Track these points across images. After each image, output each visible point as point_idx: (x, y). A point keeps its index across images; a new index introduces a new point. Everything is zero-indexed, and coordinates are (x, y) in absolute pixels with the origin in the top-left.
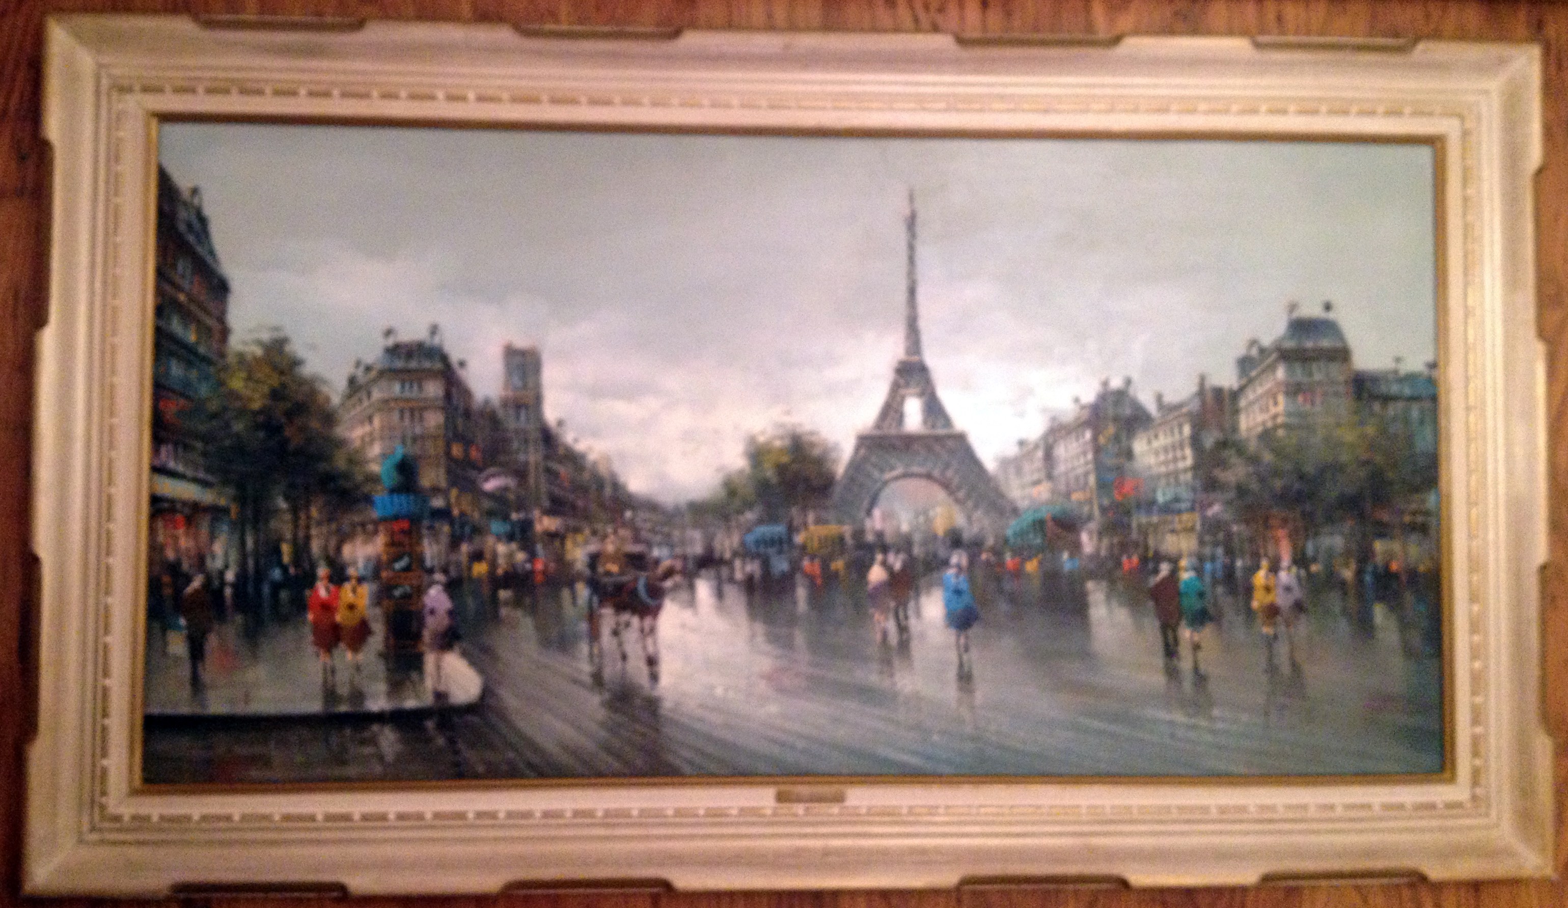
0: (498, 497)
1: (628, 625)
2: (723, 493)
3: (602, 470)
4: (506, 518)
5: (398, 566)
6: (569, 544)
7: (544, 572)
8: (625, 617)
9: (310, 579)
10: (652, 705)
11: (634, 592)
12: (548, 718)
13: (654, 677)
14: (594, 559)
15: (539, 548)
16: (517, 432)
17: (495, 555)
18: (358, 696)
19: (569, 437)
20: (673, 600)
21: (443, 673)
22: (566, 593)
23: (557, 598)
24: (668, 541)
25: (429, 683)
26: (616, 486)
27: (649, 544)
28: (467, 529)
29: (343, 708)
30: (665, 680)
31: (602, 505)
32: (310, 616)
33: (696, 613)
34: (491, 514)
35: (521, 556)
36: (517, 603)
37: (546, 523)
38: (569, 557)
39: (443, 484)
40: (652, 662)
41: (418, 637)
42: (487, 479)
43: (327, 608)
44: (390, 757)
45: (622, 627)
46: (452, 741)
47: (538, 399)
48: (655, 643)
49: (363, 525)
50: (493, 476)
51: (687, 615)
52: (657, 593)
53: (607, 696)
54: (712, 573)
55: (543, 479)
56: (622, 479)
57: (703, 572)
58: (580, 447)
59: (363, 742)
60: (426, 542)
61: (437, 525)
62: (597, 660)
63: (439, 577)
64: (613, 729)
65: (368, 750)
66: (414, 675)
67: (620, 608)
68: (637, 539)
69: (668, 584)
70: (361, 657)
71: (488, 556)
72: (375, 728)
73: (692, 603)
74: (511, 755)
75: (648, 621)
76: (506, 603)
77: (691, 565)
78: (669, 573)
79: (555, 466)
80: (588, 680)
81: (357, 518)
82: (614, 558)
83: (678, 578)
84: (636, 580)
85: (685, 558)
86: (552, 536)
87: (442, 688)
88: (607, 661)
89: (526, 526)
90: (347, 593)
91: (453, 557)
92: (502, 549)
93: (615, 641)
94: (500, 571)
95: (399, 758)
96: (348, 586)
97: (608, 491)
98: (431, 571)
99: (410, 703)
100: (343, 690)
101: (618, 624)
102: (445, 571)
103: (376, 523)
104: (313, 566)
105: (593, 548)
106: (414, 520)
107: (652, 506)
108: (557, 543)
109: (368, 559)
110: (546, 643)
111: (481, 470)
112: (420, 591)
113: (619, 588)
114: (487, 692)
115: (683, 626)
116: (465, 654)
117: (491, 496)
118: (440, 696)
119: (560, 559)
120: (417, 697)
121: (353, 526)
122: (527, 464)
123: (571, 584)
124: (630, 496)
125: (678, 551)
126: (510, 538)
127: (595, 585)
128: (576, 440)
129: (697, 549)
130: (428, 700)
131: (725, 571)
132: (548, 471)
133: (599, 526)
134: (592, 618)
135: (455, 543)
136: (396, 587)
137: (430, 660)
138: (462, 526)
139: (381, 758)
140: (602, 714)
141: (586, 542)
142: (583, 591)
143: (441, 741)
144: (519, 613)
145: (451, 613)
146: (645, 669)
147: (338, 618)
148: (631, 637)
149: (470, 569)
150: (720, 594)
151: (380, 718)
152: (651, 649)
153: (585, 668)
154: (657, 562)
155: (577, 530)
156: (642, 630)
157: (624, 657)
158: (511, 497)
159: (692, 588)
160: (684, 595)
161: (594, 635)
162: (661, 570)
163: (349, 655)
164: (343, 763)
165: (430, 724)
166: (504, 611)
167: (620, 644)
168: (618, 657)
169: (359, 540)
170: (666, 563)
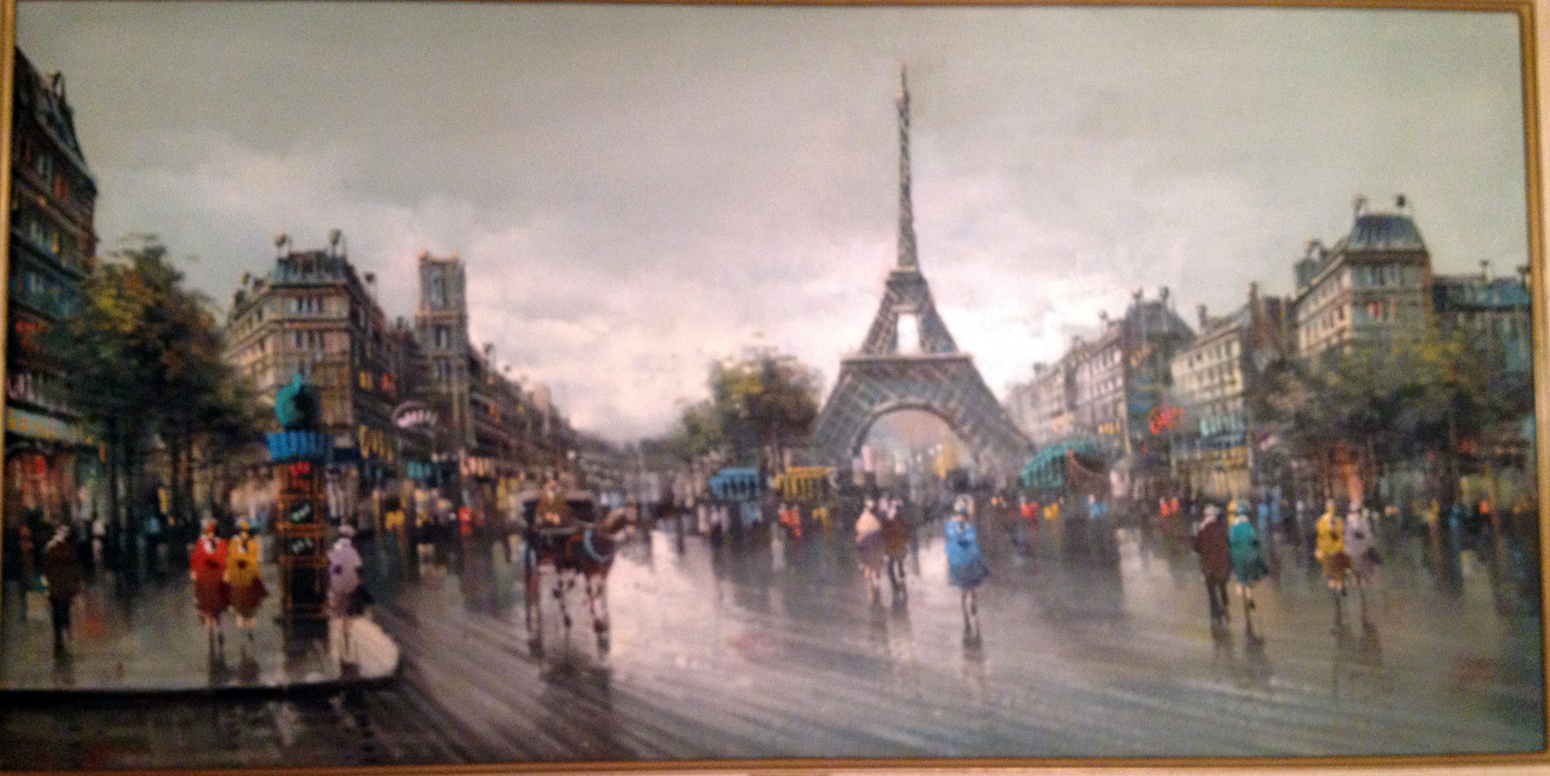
0: (415, 434)
1: (572, 584)
2: (683, 428)
3: (540, 403)
4: (425, 460)
5: (296, 516)
6: (501, 491)
7: (472, 523)
8: (568, 575)
9: (192, 531)
10: (602, 677)
11: (579, 545)
12: (476, 693)
13: (604, 645)
14: (531, 508)
15: (466, 495)
16: (437, 358)
17: (412, 502)
18: (251, 668)
19: (499, 365)
20: (625, 555)
21: (352, 641)
22: (498, 548)
23: (488, 554)
24: (619, 487)
25: (335, 653)
26: (556, 421)
27: (596, 490)
28: (379, 474)
29: (234, 683)
30: (616, 649)
31: (540, 446)
32: (193, 575)
33: (653, 570)
34: (408, 455)
35: (443, 505)
36: (440, 559)
37: (475, 466)
38: (501, 505)
39: (350, 420)
40: (600, 627)
41: (322, 598)
42: (402, 415)
43: (214, 565)
44: (288, 741)
45: (565, 587)
46: (362, 722)
47: (462, 320)
48: (604, 606)
49: (255, 468)
50: (410, 410)
51: (642, 573)
52: (606, 548)
53: (547, 667)
54: (671, 523)
55: (469, 415)
56: (563, 414)
57: (661, 523)
58: (513, 376)
59: (257, 723)
60: (330, 487)
61: (343, 468)
62: (534, 626)
63: (345, 528)
64: (555, 706)
65: (263, 732)
66: (318, 644)
67: (562, 565)
68: (582, 485)
69: (619, 536)
70: (254, 622)
71: (404, 504)
72: (271, 706)
73: (648, 558)
74: (433, 737)
75: (596, 580)
76: (427, 560)
77: (646, 514)
78: (621, 523)
79: (482, 399)
80: (525, 649)
81: (247, 460)
82: (554, 507)
83: (630, 530)
84: (581, 532)
85: (639, 506)
86: (480, 480)
87: (350, 659)
88: (548, 628)
89: (450, 469)
90: (237, 548)
91: (361, 507)
92: (420, 496)
93: (556, 603)
94: (419, 523)
95: (300, 742)
96: (237, 539)
97: (547, 427)
98: (336, 522)
99: (313, 677)
100: (233, 661)
101: (560, 584)
102: (353, 522)
103: (270, 465)
104: (196, 517)
105: (530, 494)
106: (317, 462)
107: (600, 446)
108: (487, 488)
109: (261, 508)
110: (474, 605)
111: (394, 403)
112: (324, 545)
113: (561, 540)
114: (404, 663)
115: (637, 586)
116: (378, 620)
117: (405, 433)
118: (348, 668)
119: (491, 508)
120: (321, 670)
121: (244, 469)
122: (449, 395)
123: (504, 536)
124: (573, 433)
125: (631, 497)
126: (431, 483)
127: (532, 538)
128: (507, 369)
129: (655, 496)
130: (335, 673)
131: (686, 521)
132: (475, 403)
133: (536, 469)
134: (530, 577)
135: (364, 489)
136: (295, 540)
137: (336, 626)
138: (373, 469)
139: (278, 741)
140: (541, 688)
141: (521, 489)
142: (518, 545)
143: (350, 721)
144: (443, 570)
145: (360, 571)
146: (593, 637)
147: (227, 577)
148: (576, 599)
149: (383, 520)
150: (680, 548)
151: (277, 694)
152: (599, 613)
153: (523, 635)
154: (606, 510)
155: (510, 474)
156: (589, 591)
157: (568, 622)
158: (431, 435)
159: (647, 540)
160: (639, 549)
161: (532, 597)
162: (610, 520)
163: (240, 621)
164: (234, 747)
165: (336, 702)
166: (423, 569)
167: (563, 607)
168: (561, 623)
169: (250, 486)
170: (617, 512)
